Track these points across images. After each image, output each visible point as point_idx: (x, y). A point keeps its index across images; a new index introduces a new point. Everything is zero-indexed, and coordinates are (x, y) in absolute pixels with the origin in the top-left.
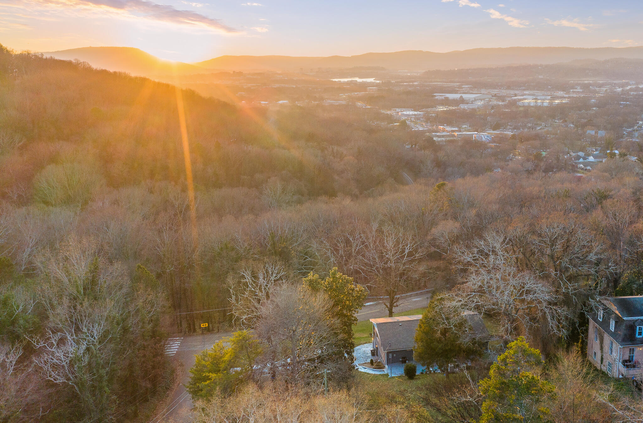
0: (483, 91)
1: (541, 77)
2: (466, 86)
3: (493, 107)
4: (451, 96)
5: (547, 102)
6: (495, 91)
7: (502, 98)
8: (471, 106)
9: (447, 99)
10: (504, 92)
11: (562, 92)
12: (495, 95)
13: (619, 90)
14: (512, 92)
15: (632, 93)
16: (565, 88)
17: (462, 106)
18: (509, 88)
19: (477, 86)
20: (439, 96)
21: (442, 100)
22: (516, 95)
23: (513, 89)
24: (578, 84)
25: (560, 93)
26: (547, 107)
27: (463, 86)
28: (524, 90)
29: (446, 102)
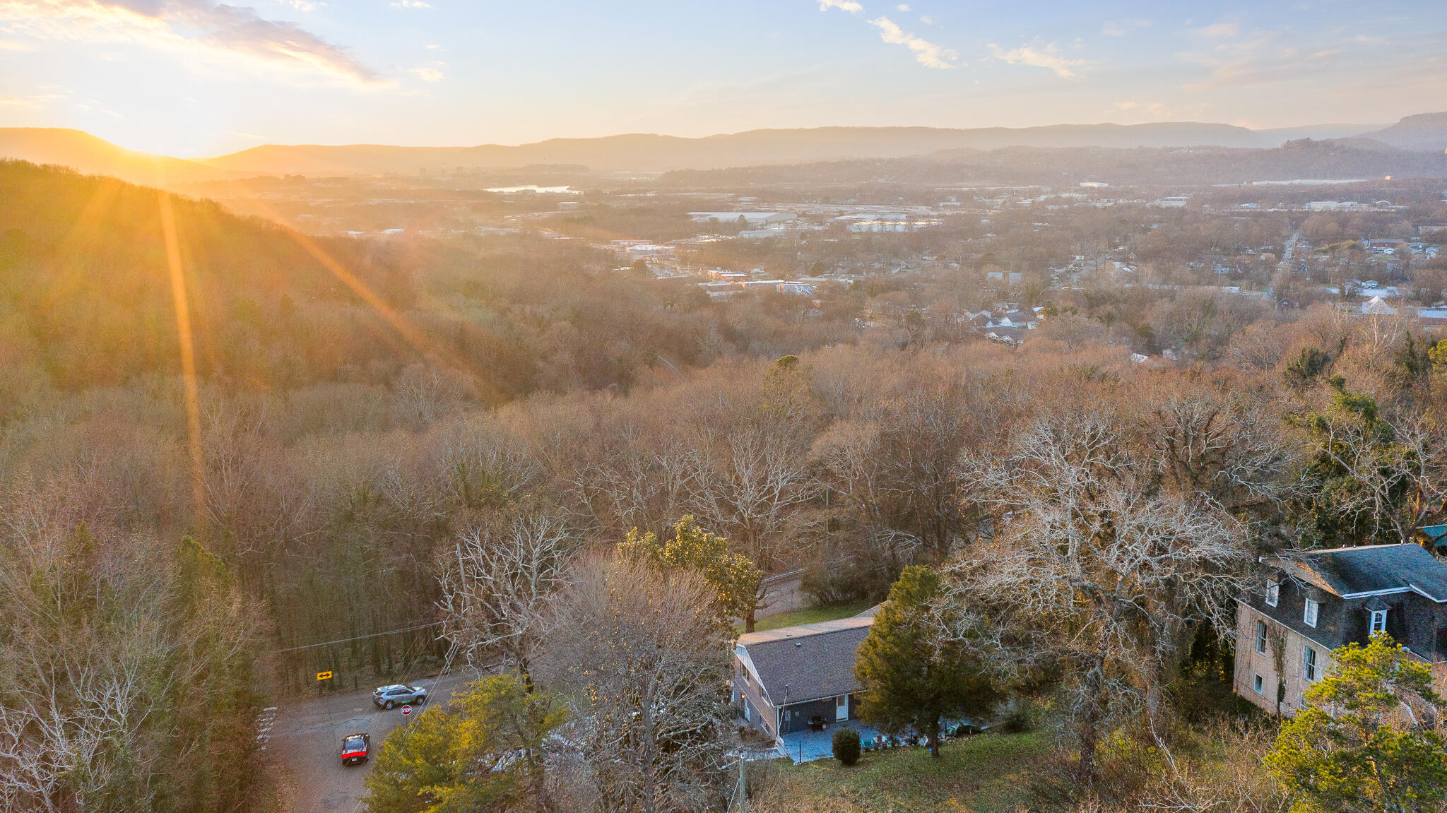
0: (779, 207)
3: (803, 236)
5: (901, 226)
6: (803, 207)
7: (818, 219)
8: (761, 235)
11: (924, 208)
12: (804, 215)
13: (1027, 202)
14: (834, 208)
16: (929, 199)
17: (746, 234)
18: (826, 200)
19: (766, 197)
20: (699, 217)
21: (706, 223)
22: (842, 214)
23: (833, 203)
24: (953, 193)
29: (713, 227)
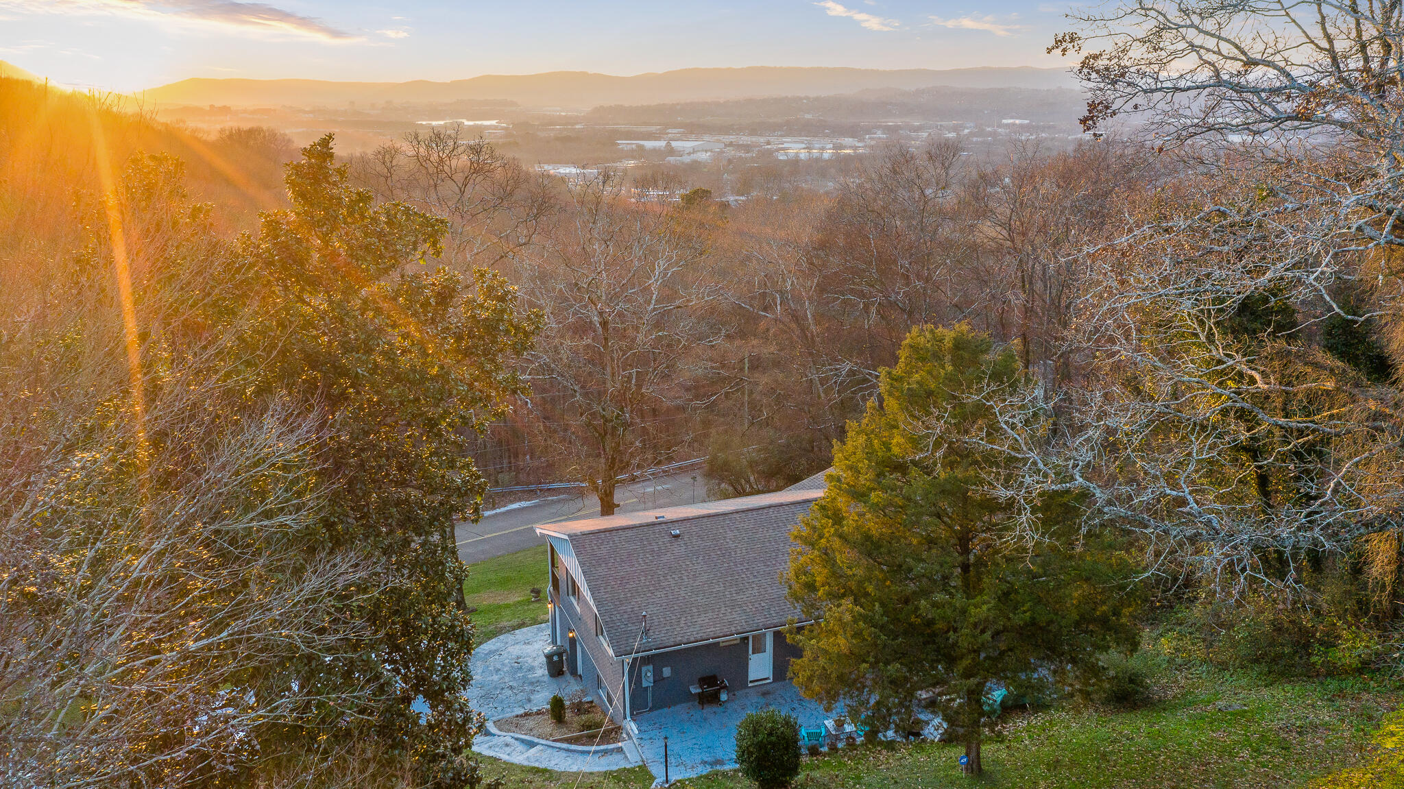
0: (707, 138)
1: (808, 116)
2: (676, 131)
4: (649, 144)
5: (827, 154)
6: (732, 138)
7: (747, 148)
8: (687, 159)
9: (641, 148)
10: (745, 139)
11: (851, 139)
12: (731, 144)
13: (952, 135)
14: (762, 140)
15: (975, 139)
16: (854, 132)
17: (671, 159)
18: (753, 132)
19: (693, 129)
20: (623, 144)
21: (633, 150)
22: (768, 143)
23: (761, 135)
24: (878, 127)
25: (848, 141)
26: (829, 160)
27: (669, 131)
28: (781, 136)
29: (640, 152)
